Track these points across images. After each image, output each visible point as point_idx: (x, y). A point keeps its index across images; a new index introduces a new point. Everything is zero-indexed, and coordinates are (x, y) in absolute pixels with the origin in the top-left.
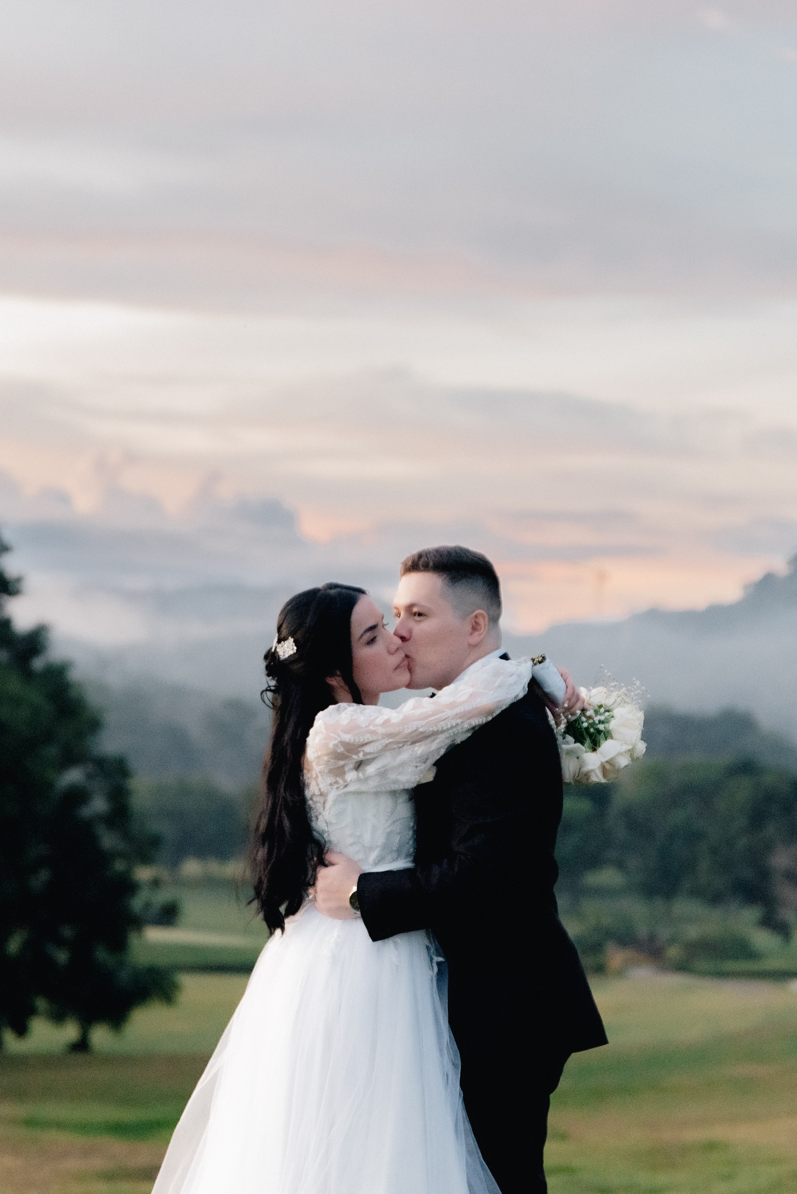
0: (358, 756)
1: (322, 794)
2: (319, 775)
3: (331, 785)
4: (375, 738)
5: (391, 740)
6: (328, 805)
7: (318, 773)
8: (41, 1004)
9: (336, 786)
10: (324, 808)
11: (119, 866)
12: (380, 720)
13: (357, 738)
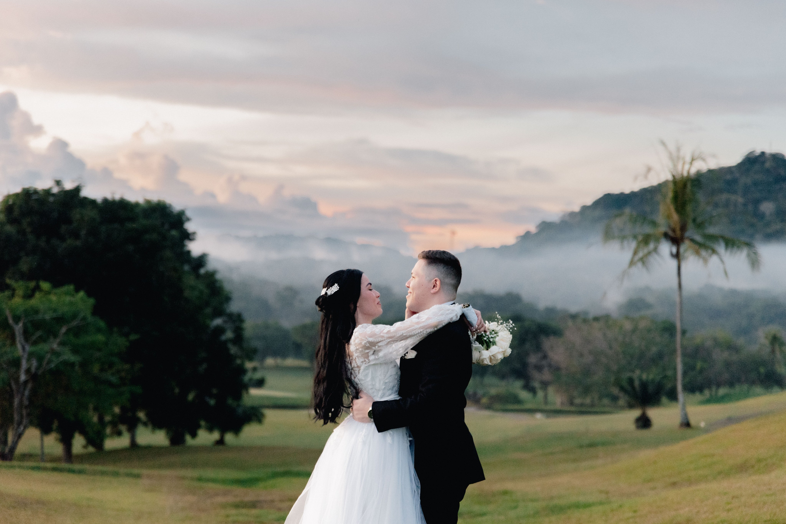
0: (375, 348)
1: (358, 367)
2: (357, 358)
3: (362, 362)
4: (383, 339)
5: (390, 340)
6: (361, 371)
7: (356, 357)
8: (203, 423)
9: (364, 363)
10: (359, 372)
11: (239, 361)
12: (385, 331)
13: (375, 339)
